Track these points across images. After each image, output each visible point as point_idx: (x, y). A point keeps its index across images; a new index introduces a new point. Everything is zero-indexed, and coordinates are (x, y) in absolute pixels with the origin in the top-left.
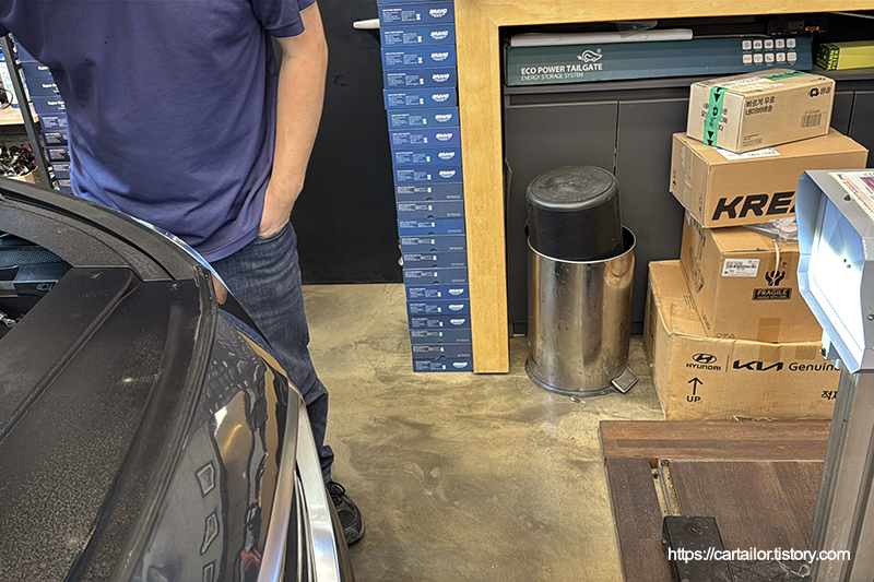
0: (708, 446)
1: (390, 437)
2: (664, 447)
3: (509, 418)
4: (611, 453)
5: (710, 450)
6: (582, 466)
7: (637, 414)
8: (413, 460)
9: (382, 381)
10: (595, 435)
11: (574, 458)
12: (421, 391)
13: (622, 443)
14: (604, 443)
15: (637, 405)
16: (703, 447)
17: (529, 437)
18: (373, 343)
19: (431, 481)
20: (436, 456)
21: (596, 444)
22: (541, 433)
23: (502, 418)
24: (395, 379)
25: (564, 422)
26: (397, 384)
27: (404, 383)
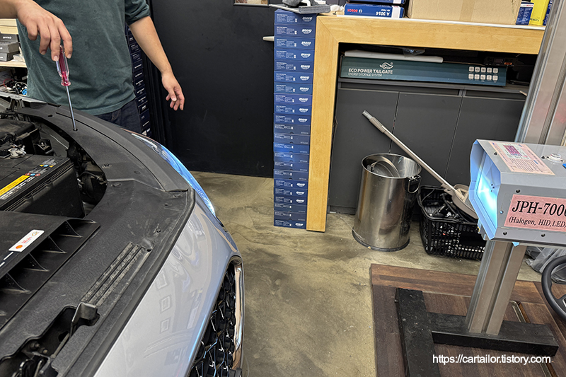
3: (323, 256)
4: (376, 282)
6: (359, 287)
8: (267, 274)
9: (256, 229)
10: (368, 271)
11: (355, 283)
13: (382, 277)
14: (372, 276)
17: (331, 268)
19: (275, 287)
20: (280, 273)
22: (338, 267)
23: (318, 256)
24: (265, 228)
25: (351, 261)
26: (263, 232)
27: (268, 231)
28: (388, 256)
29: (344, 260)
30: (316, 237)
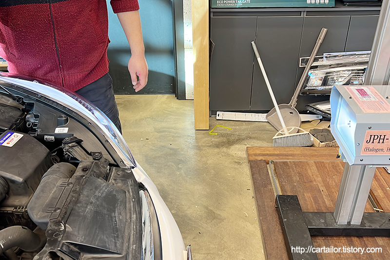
0: (290, 156)
1: (162, 153)
2: (272, 156)
3: (210, 146)
4: (252, 158)
5: (290, 157)
6: (239, 163)
7: (261, 145)
8: (171, 161)
9: (157, 132)
10: (245, 152)
11: (237, 161)
12: (173, 136)
13: (255, 155)
14: (249, 155)
15: (261, 142)
16: (287, 156)
17: (218, 153)
18: (153, 118)
19: (179, 169)
20: (180, 160)
21: (245, 156)
22: (223, 152)
23: (207, 146)
24: (163, 132)
25: (233, 147)
26: (163, 134)
27: (166, 133)
28: (258, 141)
29: (226, 147)
30: (204, 134)
